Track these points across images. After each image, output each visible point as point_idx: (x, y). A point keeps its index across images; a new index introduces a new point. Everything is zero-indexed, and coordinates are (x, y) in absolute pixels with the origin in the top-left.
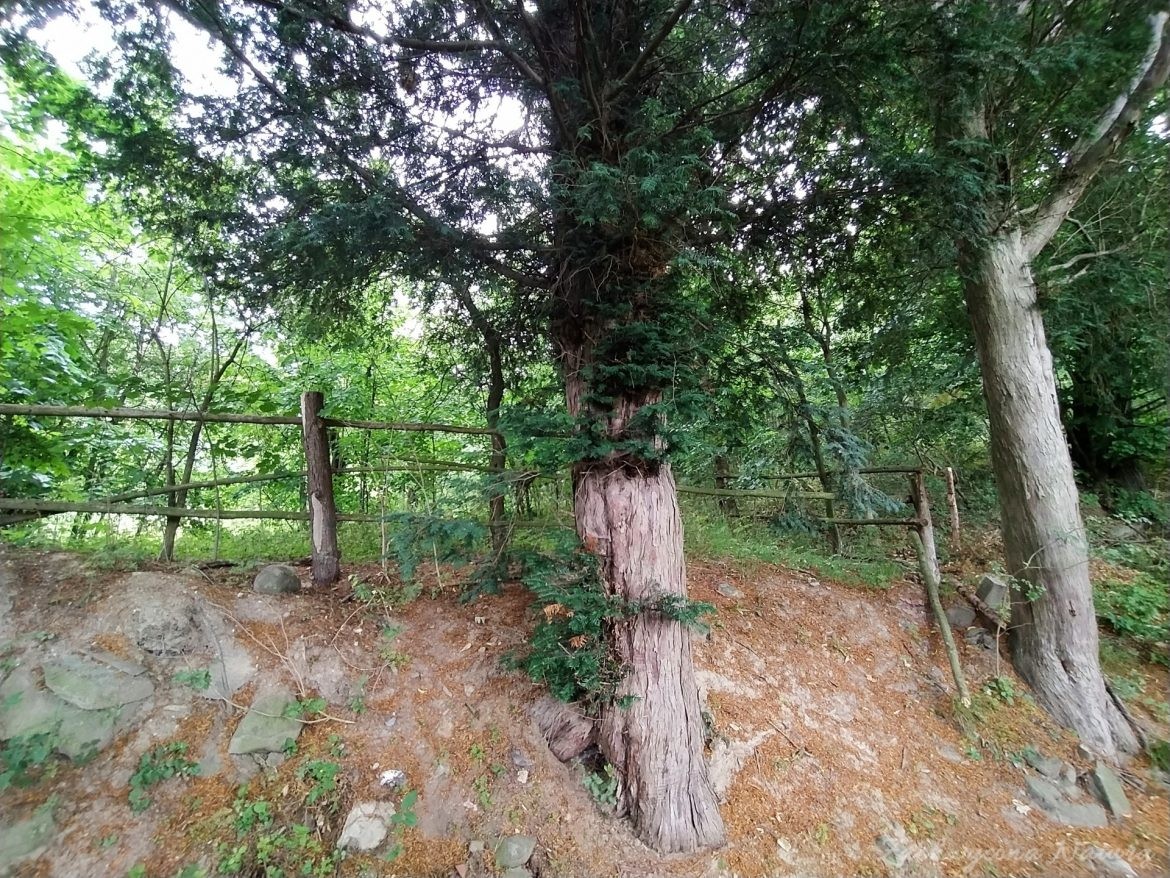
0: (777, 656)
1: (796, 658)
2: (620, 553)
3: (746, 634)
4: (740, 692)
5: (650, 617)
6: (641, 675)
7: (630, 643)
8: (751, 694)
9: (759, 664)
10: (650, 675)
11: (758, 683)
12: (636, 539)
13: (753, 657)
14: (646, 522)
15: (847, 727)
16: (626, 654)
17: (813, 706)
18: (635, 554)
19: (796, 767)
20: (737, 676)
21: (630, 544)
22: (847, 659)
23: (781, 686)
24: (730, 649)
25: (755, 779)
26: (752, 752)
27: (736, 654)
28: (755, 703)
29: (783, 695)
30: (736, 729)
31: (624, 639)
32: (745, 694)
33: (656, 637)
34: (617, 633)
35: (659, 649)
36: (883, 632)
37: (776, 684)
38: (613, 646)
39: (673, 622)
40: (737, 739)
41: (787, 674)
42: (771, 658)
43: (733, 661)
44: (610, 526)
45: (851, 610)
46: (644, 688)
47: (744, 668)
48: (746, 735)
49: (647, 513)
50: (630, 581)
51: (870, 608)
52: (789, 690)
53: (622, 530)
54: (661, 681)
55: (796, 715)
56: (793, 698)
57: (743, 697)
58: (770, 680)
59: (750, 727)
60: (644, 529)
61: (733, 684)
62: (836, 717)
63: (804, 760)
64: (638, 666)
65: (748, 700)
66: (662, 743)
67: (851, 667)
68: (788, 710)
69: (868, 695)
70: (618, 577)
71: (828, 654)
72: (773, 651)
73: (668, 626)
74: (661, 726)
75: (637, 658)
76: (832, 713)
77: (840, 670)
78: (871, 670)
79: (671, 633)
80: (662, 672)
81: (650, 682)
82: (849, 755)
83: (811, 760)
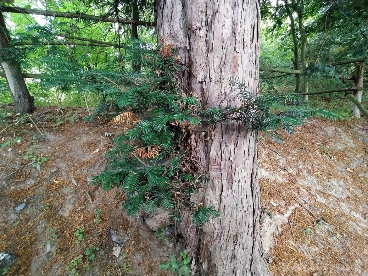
0: (293, 156)
1: (303, 158)
2: (199, 60)
3: (273, 144)
4: (273, 178)
5: (227, 128)
6: (217, 181)
7: (207, 152)
8: (280, 180)
9: (282, 161)
10: (225, 182)
11: (283, 173)
12: (217, 44)
13: (278, 157)
14: (229, 22)
15: (344, 202)
16: (202, 162)
17: (319, 188)
18: (215, 61)
19: (318, 232)
20: (270, 168)
21: (210, 49)
22: (332, 158)
23: (298, 175)
24: (264, 152)
25: (291, 242)
26: (287, 221)
27: (268, 155)
28: (284, 186)
29: (300, 181)
30: (275, 205)
31: (200, 149)
32: (276, 180)
33: (232, 147)
34: (194, 143)
35: (235, 158)
36: (351, 144)
37: (294, 173)
38: (189, 155)
39: (249, 133)
40: (277, 213)
41: (300, 167)
42: (289, 158)
43: (267, 159)
44: (189, 31)
45: (330, 131)
46: (218, 193)
47: (274, 164)
48: (282, 209)
49: (231, 12)
50: (208, 90)
51: (340, 130)
52: (303, 178)
53: (202, 33)
54: (235, 186)
55: (310, 193)
56: (306, 183)
57: (275, 182)
58: (291, 171)
59: (283, 203)
60: (227, 32)
61: (268, 173)
62: (336, 195)
63: (322, 227)
64: (214, 173)
65: (278, 184)
66: (232, 238)
67: (335, 163)
68: (304, 190)
69: (350, 180)
70: (196, 87)
71: (320, 156)
72: (289, 153)
73: (245, 137)
74: (233, 225)
75: (213, 166)
76: (333, 192)
77: (330, 165)
78: (348, 165)
79: (246, 144)
80: (237, 179)
81: (225, 188)
82: (351, 223)
83: (327, 227)
